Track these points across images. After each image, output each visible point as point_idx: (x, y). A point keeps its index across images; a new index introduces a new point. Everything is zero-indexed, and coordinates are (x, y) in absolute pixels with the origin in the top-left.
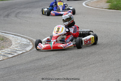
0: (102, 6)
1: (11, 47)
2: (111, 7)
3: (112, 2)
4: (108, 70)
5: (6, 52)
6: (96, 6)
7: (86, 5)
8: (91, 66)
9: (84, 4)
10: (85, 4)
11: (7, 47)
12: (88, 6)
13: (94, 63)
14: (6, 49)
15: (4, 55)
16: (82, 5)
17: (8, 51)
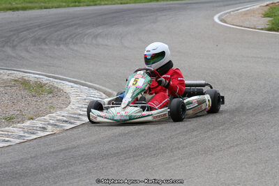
0: (255, 23)
1: (69, 108)
2: (273, 26)
3: (275, 16)
4: (268, 159)
5: (59, 118)
6: (241, 24)
7: (221, 21)
8: (232, 150)
9: (216, 19)
10: (219, 18)
11: (61, 108)
12: (225, 22)
13: (237, 145)
14: (58, 112)
15: (55, 125)
16: (213, 20)
17: (63, 116)
